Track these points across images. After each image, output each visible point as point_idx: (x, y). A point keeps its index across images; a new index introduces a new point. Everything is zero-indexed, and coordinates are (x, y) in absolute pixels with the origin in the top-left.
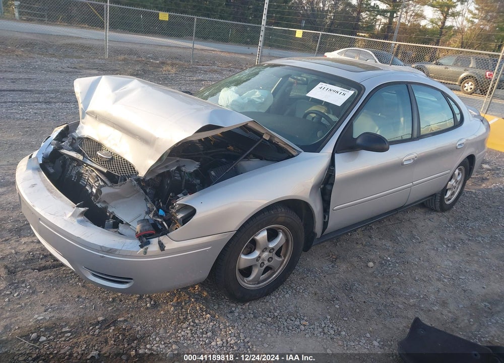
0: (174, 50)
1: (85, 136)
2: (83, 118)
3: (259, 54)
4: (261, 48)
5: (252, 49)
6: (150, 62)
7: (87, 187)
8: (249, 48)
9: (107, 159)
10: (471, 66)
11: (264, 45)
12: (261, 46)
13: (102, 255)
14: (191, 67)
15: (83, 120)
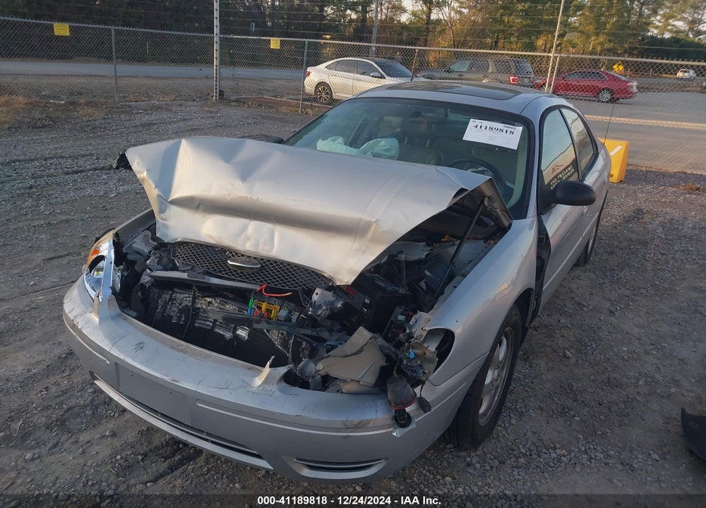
0: (73, 81)
1: (179, 240)
2: (162, 211)
3: (216, 78)
4: (218, 68)
5: (205, 70)
6: (51, 103)
7: (217, 330)
8: (201, 70)
9: (256, 270)
10: (490, 71)
11: (222, 63)
12: (218, 65)
13: (345, 434)
14: (119, 105)
15: (163, 215)
